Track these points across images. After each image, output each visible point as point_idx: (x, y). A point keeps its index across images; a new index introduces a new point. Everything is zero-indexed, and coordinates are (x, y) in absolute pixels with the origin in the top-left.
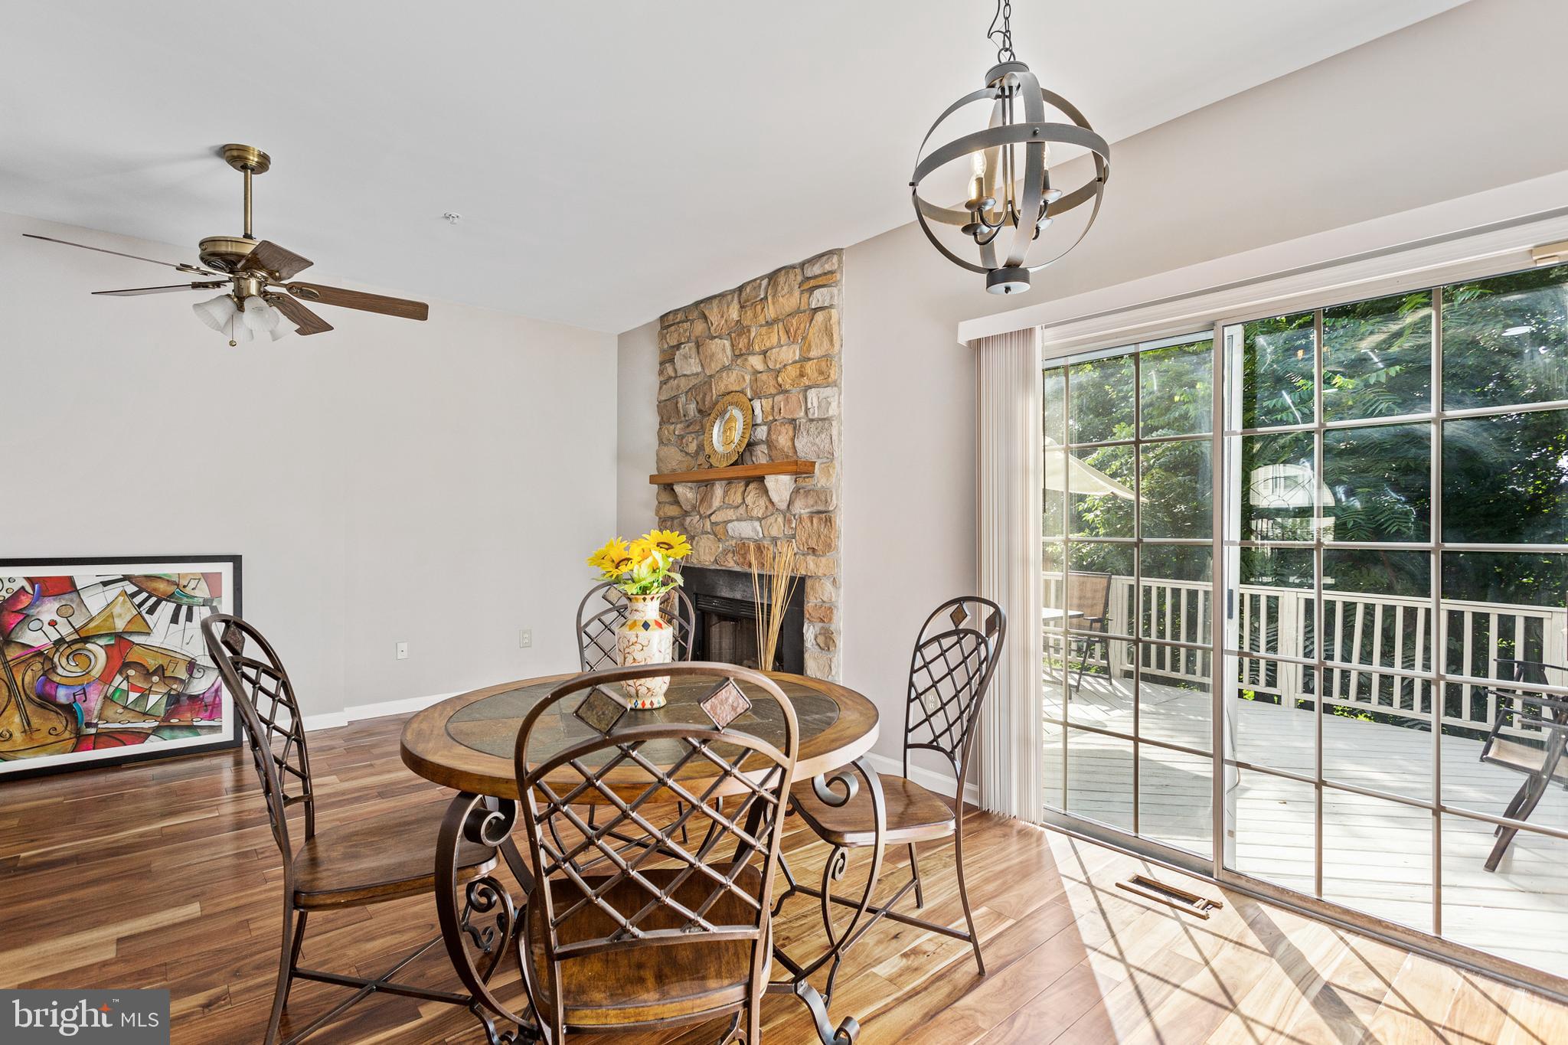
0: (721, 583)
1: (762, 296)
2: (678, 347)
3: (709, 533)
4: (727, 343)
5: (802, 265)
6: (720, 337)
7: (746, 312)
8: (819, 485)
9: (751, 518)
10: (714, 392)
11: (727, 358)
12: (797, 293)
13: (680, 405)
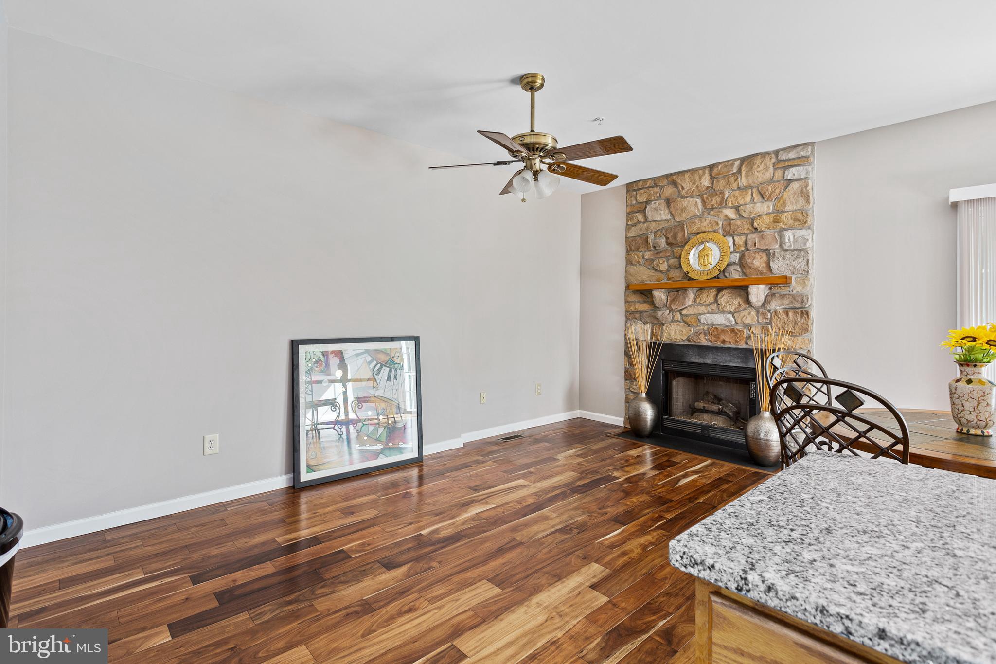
0: (690, 353)
1: (735, 171)
2: (648, 202)
3: (680, 321)
4: (699, 201)
5: (777, 152)
6: (691, 197)
7: (718, 181)
8: (795, 292)
9: (723, 312)
10: (686, 232)
11: (699, 210)
12: (771, 170)
13: (650, 240)
